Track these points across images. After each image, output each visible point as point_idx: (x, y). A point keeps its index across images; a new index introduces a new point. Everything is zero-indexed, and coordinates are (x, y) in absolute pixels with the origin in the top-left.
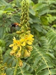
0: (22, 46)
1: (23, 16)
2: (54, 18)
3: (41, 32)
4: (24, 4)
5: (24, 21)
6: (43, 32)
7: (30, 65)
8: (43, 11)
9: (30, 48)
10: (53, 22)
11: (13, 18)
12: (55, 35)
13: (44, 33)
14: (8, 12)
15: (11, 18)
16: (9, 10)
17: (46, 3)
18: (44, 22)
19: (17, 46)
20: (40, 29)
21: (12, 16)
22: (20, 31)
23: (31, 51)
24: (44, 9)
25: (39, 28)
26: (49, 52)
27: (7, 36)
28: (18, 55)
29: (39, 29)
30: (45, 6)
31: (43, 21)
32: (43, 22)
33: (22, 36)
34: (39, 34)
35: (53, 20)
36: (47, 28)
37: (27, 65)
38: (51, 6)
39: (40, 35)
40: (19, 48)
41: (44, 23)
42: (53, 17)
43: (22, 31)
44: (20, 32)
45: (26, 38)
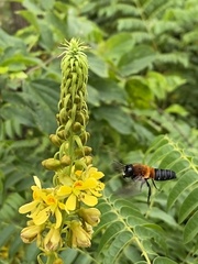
0: (63, 212)
1: (67, 110)
2: (174, 83)
3: (130, 136)
4: (69, 67)
5: (69, 123)
6: (135, 135)
7: (92, 256)
8: (136, 61)
9: (90, 215)
10: (169, 95)
11: (30, 89)
12: (175, 155)
13: (140, 137)
14: (13, 68)
15: (24, 88)
16: (18, 63)
17: (145, 30)
18: (140, 98)
19: (47, 209)
20: (125, 124)
21: (28, 83)
22: (58, 158)
23: (96, 225)
24: (137, 55)
25: (120, 121)
26: (156, 208)
27: (7, 150)
28: (50, 243)
29: (120, 125)
30: (140, 40)
31: (135, 94)
32: (135, 99)
33: (64, 176)
34: (122, 144)
35: (171, 89)
36: (149, 118)
37: (79, 254)
38: (163, 38)
39: (125, 146)
40: (52, 219)
41: (139, 102)
42: (170, 78)
43: (65, 159)
44: (58, 162)
45: (79, 184)
